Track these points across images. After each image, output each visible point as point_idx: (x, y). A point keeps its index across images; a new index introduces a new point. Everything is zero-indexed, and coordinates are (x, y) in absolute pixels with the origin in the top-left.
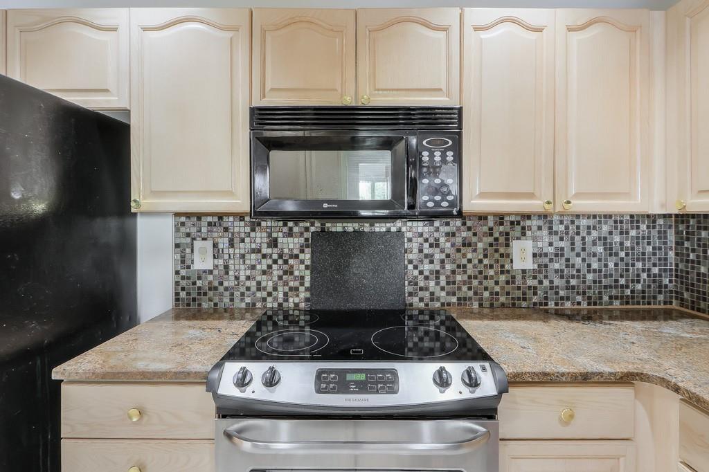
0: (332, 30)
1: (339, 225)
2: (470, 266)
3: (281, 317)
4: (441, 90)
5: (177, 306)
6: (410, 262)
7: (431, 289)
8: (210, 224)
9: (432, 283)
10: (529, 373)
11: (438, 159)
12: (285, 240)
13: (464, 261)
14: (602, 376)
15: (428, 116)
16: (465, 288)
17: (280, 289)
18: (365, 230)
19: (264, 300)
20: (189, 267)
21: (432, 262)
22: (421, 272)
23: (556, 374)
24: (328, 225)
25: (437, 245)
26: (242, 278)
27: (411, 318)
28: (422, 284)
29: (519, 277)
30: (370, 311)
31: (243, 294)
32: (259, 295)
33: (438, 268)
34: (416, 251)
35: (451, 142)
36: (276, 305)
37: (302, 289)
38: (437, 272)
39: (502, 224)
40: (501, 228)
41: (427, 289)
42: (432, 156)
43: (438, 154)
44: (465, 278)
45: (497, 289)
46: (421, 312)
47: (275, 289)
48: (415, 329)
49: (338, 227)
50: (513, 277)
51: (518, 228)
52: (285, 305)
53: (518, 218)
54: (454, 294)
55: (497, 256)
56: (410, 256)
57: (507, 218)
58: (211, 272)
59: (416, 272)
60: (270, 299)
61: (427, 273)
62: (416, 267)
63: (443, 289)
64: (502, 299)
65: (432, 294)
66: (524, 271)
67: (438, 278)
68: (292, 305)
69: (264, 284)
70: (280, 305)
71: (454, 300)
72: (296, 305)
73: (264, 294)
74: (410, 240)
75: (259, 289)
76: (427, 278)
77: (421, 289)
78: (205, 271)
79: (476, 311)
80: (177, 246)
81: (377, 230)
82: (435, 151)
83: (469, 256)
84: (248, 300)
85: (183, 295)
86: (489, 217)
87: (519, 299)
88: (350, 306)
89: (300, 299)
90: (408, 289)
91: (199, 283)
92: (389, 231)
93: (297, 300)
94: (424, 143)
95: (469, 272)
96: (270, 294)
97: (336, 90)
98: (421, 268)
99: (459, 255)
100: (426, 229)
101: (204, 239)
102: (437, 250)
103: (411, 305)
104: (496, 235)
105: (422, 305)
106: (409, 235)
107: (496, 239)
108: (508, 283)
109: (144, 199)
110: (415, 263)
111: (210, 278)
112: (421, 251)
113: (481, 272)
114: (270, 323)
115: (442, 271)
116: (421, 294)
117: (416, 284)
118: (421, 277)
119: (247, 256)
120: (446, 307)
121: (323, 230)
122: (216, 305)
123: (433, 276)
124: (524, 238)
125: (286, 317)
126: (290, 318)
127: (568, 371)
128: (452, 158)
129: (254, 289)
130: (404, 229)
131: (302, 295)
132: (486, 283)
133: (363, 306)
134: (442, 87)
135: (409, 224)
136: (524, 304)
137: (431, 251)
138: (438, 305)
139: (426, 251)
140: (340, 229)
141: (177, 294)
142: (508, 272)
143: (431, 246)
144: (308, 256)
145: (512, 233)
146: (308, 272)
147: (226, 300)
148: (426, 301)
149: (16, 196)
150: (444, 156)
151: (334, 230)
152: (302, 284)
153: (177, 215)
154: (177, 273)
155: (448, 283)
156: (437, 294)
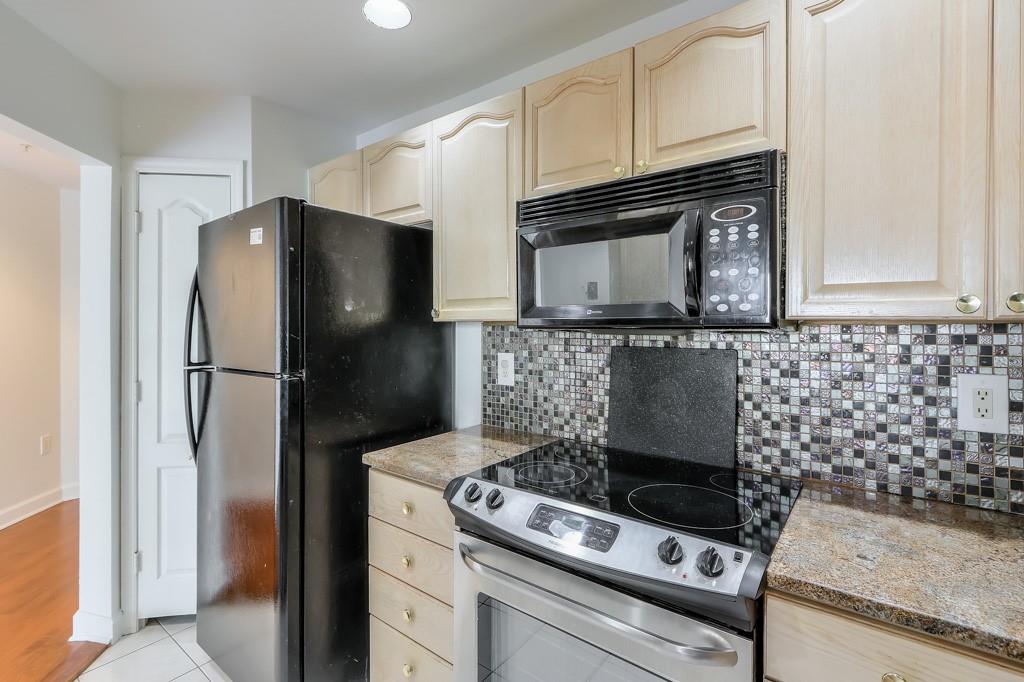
0: (605, 84)
1: (646, 337)
2: (858, 414)
3: (578, 452)
4: (753, 127)
5: (484, 422)
6: (748, 397)
7: (785, 445)
8: (512, 334)
9: (786, 435)
10: (813, 585)
11: (733, 238)
12: (583, 356)
13: (848, 405)
14: (972, 637)
15: (719, 176)
16: (848, 452)
17: (578, 416)
18: (680, 346)
19: (561, 428)
20: (494, 382)
21: (785, 401)
22: (766, 416)
23: (865, 603)
24: (632, 337)
25: (795, 374)
26: (540, 400)
27: (749, 484)
28: (767, 434)
29: (973, 448)
30: (682, 463)
31: (540, 418)
32: (556, 420)
33: (795, 411)
34: (758, 380)
35: (754, 210)
36: (573, 436)
37: (601, 420)
38: (795, 419)
39: (930, 340)
40: (930, 349)
41: (776, 443)
42: (724, 235)
43: (733, 230)
44: (849, 433)
45: (919, 462)
46: (767, 479)
47: (572, 416)
48: (757, 504)
49: (645, 340)
50: (960, 446)
51: (972, 350)
52: (583, 437)
53: (972, 330)
54: (826, 459)
55: (919, 401)
56: (748, 389)
57: (942, 330)
58: (512, 389)
59: (758, 415)
60: (566, 428)
61: (775, 418)
62: (757, 407)
63: (805, 447)
64: (932, 483)
65: (785, 453)
66: (986, 437)
67: (795, 429)
68: (590, 439)
69: (561, 408)
70: (578, 437)
71: (827, 469)
72: (595, 440)
73: (562, 421)
74: (747, 363)
75: (556, 414)
76: (776, 426)
77: (766, 442)
78: (507, 387)
79: (872, 496)
80: (485, 357)
81: (697, 345)
82: (728, 227)
83: (858, 396)
84: (546, 426)
85: (489, 411)
86: (901, 328)
87: (972, 490)
88: (654, 450)
89: (597, 433)
90: (744, 439)
91: (503, 400)
92: (713, 347)
93: (595, 434)
94: (713, 216)
95: (858, 426)
96: (567, 423)
97: (610, 161)
98: (765, 408)
99: (836, 394)
100: (775, 347)
101: (507, 351)
102: (795, 382)
103: (749, 465)
104: (917, 361)
105: (767, 468)
106: (748, 355)
107: (920, 371)
108: (945, 454)
109: (442, 307)
110: (756, 399)
111: (512, 395)
112: (766, 382)
113: (882, 428)
114: (567, 458)
115: (805, 418)
116: (766, 450)
117: (757, 433)
118: (766, 424)
119: (545, 374)
120: (811, 479)
121: (626, 344)
122: (516, 426)
123: (786, 425)
124: (988, 370)
125: (584, 453)
126: (589, 455)
127: (892, 604)
128: (757, 235)
129: (551, 413)
130: (737, 346)
131: (601, 428)
132: (893, 449)
133: (672, 454)
134: (754, 123)
135: (746, 337)
136: (987, 503)
137: (784, 381)
138: (796, 472)
139: (774, 382)
140: (646, 344)
141: (485, 410)
142: (946, 434)
143: (783, 374)
144: (608, 378)
145: (955, 361)
146: (607, 398)
147: (526, 422)
148: (776, 461)
149: (349, 308)
150: (743, 232)
151: (639, 344)
152: (601, 413)
153: (486, 324)
154: (485, 387)
155: (814, 440)
156: (795, 454)
